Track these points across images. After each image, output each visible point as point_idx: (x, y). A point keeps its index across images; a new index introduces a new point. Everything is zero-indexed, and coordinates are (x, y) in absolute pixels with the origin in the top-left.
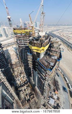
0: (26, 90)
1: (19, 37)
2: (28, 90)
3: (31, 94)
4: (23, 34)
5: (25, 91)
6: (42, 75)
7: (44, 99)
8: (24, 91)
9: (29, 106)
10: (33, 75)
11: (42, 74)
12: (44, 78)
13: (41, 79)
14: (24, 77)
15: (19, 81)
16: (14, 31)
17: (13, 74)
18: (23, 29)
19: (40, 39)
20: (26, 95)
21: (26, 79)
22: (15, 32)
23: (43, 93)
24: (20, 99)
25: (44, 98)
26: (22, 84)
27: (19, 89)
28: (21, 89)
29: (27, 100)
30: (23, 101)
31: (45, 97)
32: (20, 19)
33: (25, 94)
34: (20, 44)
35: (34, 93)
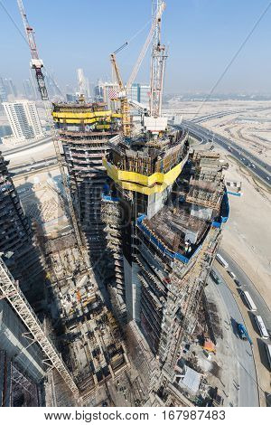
0: (96, 334)
1: (73, 138)
2: (103, 334)
3: (111, 351)
5: (89, 338)
6: (153, 276)
7: (161, 368)
8: (86, 339)
10: (123, 280)
11: (156, 275)
12: (161, 288)
13: (152, 294)
14: (89, 288)
15: (69, 300)
16: (56, 114)
17: (48, 275)
18: (90, 109)
19: (150, 142)
20: (96, 353)
21: (96, 295)
22: (59, 119)
23: (157, 347)
24: (70, 369)
25: (160, 365)
26: (81, 314)
27: (68, 331)
28: (75, 331)
29: (97, 370)
30: (81, 375)
31: (163, 363)
32: (80, 71)
33: (89, 351)
34: (77, 164)
35: (127, 346)
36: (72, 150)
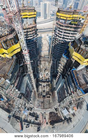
0: (45, 87)
1: (61, 26)
2: (47, 88)
3: (48, 93)
4: (69, 20)
7: (59, 106)
8: (43, 87)
9: (43, 101)
10: (58, 80)
11: (70, 88)
13: (66, 91)
14: (48, 75)
15: (42, 75)
16: (58, 14)
17: (39, 67)
18: (72, 13)
20: (44, 91)
21: (49, 78)
22: (58, 16)
23: (60, 102)
24: (37, 91)
27: (39, 83)
28: (41, 83)
29: (43, 95)
30: (39, 94)
34: (58, 36)
35: (52, 95)
36: (58, 30)
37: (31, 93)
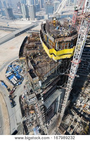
0: (77, 123)
5: (75, 121)
8: (73, 119)
15: (81, 103)
20: (72, 127)
26: (80, 111)
27: (72, 110)
28: (73, 113)
29: (67, 131)
30: (63, 125)
33: (71, 123)
37: (54, 115)
